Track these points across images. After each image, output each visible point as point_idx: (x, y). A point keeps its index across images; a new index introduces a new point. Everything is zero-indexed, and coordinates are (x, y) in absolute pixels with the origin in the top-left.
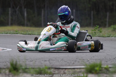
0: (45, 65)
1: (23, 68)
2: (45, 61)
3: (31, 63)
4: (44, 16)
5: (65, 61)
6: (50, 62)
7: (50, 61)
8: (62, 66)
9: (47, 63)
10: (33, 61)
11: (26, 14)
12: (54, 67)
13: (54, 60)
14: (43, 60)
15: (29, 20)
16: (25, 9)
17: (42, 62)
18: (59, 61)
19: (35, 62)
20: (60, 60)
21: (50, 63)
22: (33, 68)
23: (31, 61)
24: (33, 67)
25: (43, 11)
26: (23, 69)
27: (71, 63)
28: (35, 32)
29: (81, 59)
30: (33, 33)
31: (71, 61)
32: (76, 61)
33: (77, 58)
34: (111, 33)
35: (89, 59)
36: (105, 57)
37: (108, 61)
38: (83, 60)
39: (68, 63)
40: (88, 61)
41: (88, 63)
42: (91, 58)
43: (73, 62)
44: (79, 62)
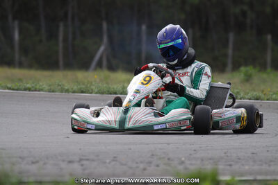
0: (71, 175)
1: (14, 180)
2: (70, 162)
3: (33, 168)
4: (65, 40)
5: (122, 164)
6: (82, 165)
7: (84, 162)
9: (76, 167)
10: (37, 162)
11: (17, 36)
13: (93, 160)
14: (63, 161)
15: (25, 51)
16: (16, 23)
17: (63, 165)
18: (105, 163)
19: (45, 164)
20: (108, 161)
21: (84, 170)
23: (33, 163)
24: (39, 179)
25: (61, 29)
27: (137, 167)
28: (41, 84)
29: (164, 158)
30: (37, 87)
31: (137, 163)
32: (150, 163)
33: (153, 155)
34: (240, 88)
35: (183, 159)
36: (225, 153)
37: (232, 163)
38: (169, 159)
39: (131, 168)
40: (183, 163)
41: (181, 168)
42: (191, 155)
43: (142, 166)
44: (158, 166)
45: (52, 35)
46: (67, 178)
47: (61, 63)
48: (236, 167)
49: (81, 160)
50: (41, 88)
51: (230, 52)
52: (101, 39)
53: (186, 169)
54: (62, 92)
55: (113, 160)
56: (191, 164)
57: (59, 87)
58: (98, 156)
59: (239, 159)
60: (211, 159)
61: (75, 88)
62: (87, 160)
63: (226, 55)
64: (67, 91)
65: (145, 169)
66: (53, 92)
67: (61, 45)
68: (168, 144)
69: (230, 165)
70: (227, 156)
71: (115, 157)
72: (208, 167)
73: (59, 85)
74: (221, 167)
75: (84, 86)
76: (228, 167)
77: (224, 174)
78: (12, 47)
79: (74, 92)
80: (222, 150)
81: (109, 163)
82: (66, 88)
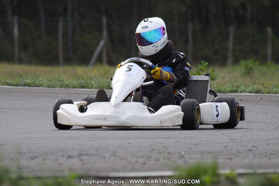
0: (70, 170)
1: (13, 176)
2: (70, 157)
3: (33, 164)
4: (65, 35)
5: (122, 159)
6: (82, 160)
7: (84, 158)
8: (113, 170)
9: (75, 162)
10: (36, 157)
11: (16, 32)
12: (92, 173)
13: (93, 155)
14: (63, 156)
15: (24, 46)
16: (16, 18)
17: (63, 160)
18: (105, 157)
19: (44, 159)
20: (107, 156)
21: (84, 164)
22: (40, 178)
23: (32, 158)
24: (39, 174)
25: (61, 23)
26: (11, 180)
27: (137, 162)
28: (41, 79)
29: (164, 152)
30: (37, 82)
31: (136, 157)
32: (149, 157)
33: (152, 150)
34: (240, 81)
35: (183, 153)
36: (225, 147)
37: (232, 157)
38: (169, 153)
39: (130, 162)
40: (182, 157)
41: (181, 162)
42: (190, 149)
43: (141, 160)
44: (157, 160)
45: (52, 31)
46: (66, 173)
47: (61, 58)
48: (236, 161)
49: (80, 155)
50: (40, 83)
51: (230, 45)
52: (101, 34)
53: (186, 162)
54: (61, 87)
55: (113, 155)
56: (191, 158)
57: (59, 83)
58: (97, 151)
59: (239, 152)
60: (210, 153)
61: (75, 83)
62: (87, 155)
63: (226, 49)
64: (67, 86)
65: (144, 164)
66: (53, 87)
67: (61, 40)
68: (168, 138)
69: (231, 159)
70: (227, 150)
71: (115, 152)
72: (208, 161)
73: (58, 80)
74: (221, 161)
75: (84, 82)
76: (228, 161)
77: (224, 168)
78: (12, 42)
79: (74, 87)
80: (222, 143)
81: (109, 158)
82: (66, 83)
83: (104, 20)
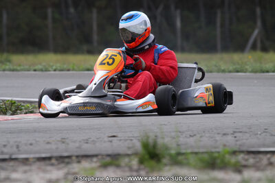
45: (211, 21)
46: (220, 149)
47: (219, 47)
49: (234, 132)
52: (255, 23)
54: (219, 72)
55: (264, 132)
57: (216, 68)
61: (231, 68)
62: (241, 132)
64: (223, 71)
67: (219, 30)
73: (216, 66)
75: (239, 66)
79: (230, 72)
81: (260, 134)
82: (223, 68)
83: (258, 11)
